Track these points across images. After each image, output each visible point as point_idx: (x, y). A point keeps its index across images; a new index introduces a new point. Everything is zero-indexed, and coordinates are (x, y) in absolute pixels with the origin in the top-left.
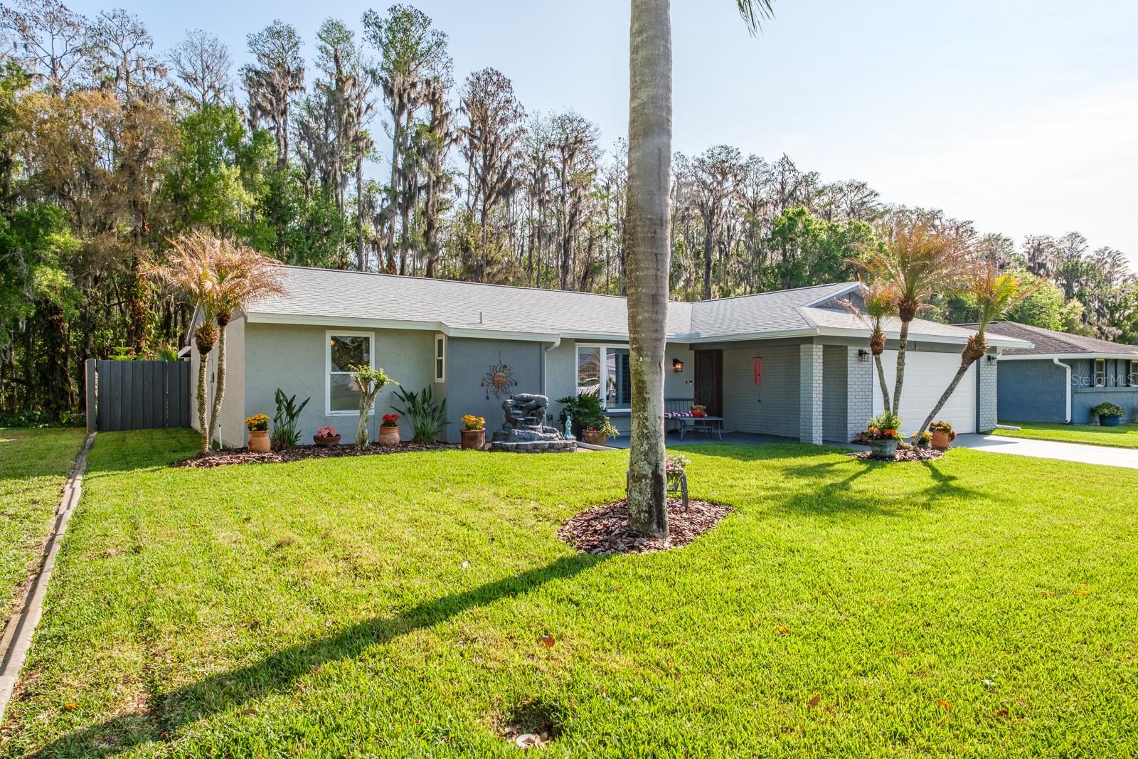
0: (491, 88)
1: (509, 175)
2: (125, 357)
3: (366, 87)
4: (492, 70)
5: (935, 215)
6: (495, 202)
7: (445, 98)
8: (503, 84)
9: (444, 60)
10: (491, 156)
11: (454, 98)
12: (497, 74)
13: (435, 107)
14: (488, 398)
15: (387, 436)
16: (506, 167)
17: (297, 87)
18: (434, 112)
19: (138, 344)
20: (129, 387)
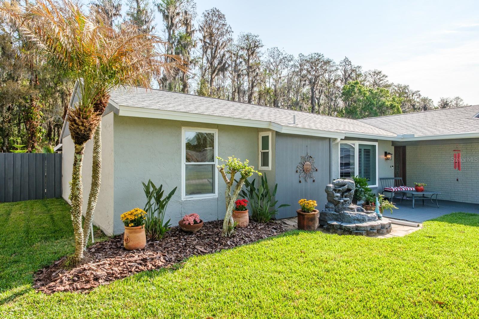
0: (215, 19)
1: (224, 61)
2: (21, 151)
3: (152, 18)
4: (216, 9)
5: (406, 87)
6: (217, 74)
7: (192, 22)
8: (221, 17)
9: (192, 4)
10: (215, 52)
11: (197, 22)
12: (218, 11)
13: (187, 27)
14: (300, 182)
15: (241, 219)
16: (223, 57)
17: (118, 14)
18: (187, 30)
19: (33, 144)
20: (18, 171)
